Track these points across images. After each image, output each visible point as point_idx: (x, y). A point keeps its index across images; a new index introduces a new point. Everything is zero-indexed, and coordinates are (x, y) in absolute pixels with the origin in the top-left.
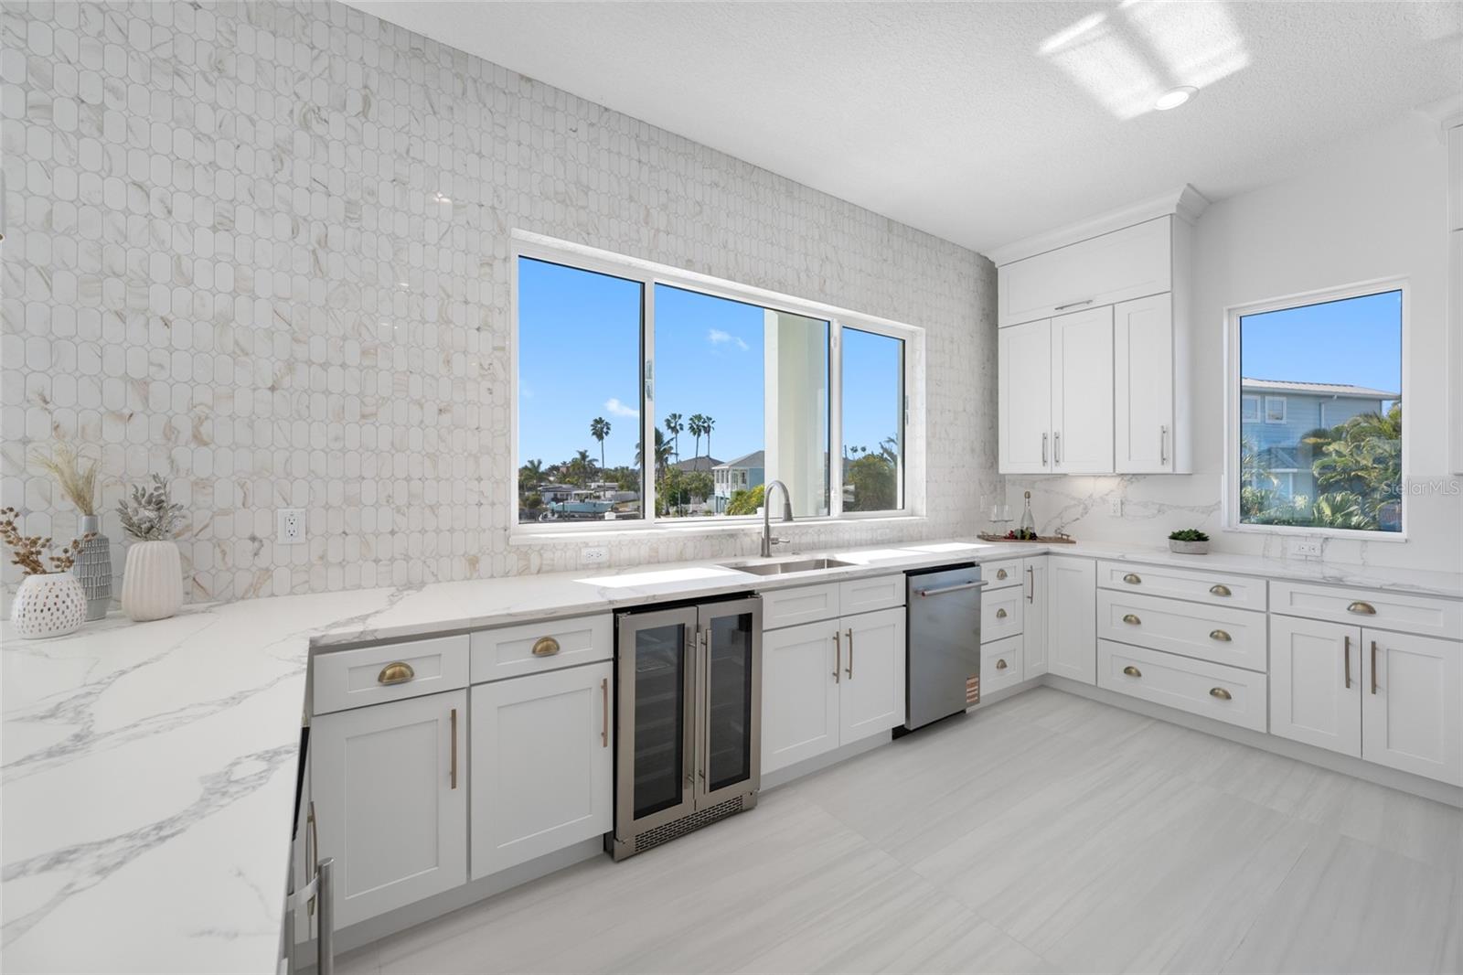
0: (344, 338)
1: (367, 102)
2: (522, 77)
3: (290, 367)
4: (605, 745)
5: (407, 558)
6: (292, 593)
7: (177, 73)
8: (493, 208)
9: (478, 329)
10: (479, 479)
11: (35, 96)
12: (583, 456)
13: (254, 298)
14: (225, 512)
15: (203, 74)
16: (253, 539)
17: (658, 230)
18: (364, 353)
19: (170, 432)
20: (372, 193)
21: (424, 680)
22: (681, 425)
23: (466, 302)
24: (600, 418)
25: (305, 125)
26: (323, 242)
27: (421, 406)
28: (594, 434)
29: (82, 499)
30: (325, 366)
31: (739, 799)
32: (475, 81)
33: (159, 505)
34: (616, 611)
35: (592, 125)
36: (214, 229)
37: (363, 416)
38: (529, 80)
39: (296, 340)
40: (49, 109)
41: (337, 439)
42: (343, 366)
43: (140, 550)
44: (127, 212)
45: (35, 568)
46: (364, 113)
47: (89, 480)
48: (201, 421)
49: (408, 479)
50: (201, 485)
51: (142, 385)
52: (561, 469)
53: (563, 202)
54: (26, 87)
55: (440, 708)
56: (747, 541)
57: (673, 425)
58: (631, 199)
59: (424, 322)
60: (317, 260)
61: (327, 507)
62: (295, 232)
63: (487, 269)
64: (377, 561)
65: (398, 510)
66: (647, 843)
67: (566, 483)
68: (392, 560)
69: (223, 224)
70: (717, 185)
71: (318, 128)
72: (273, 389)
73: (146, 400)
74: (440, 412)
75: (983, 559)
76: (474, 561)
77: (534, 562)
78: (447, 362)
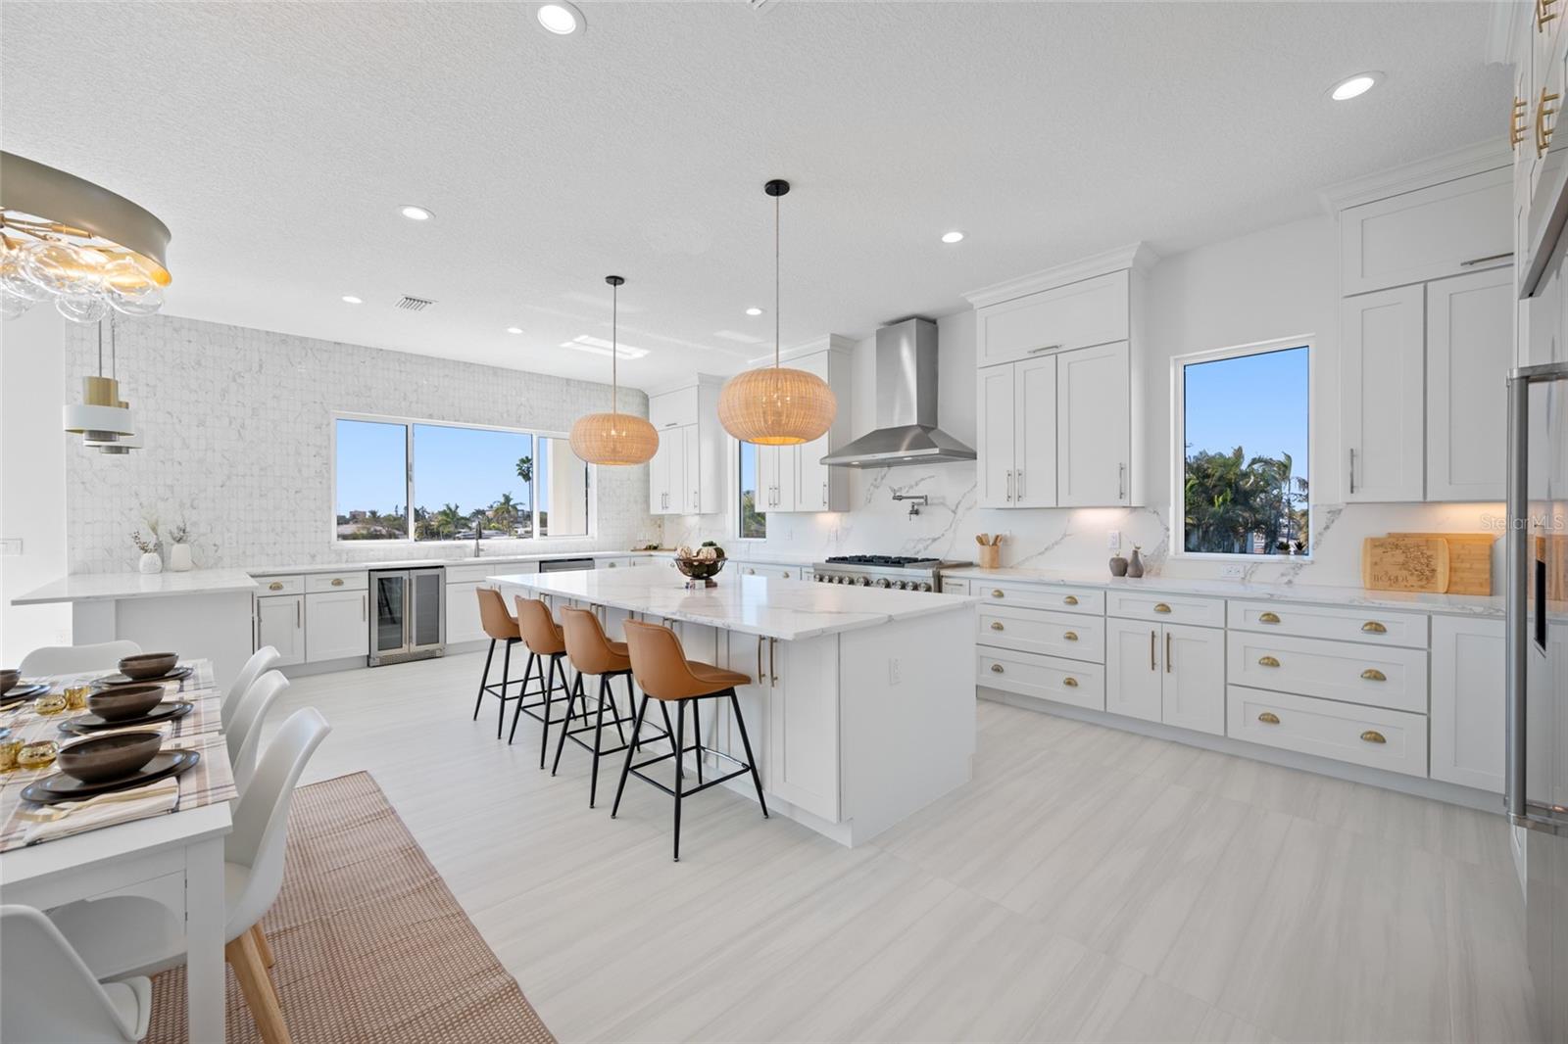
0: (252, 464)
1: (261, 366)
2: (335, 343)
3: (229, 477)
4: (364, 620)
5: (281, 554)
6: (231, 567)
7: (183, 368)
9: (315, 456)
11: (133, 386)
12: (507, 499)
13: (214, 451)
14: (204, 535)
15: (193, 367)
16: (215, 545)
17: (411, 402)
18: (261, 469)
19: (182, 505)
20: (264, 404)
21: (287, 590)
23: (308, 445)
24: (527, 458)
25: (234, 380)
26: (243, 426)
27: (288, 491)
28: (520, 474)
29: (154, 530)
30: (244, 476)
31: (434, 651)
32: (311, 349)
33: (184, 531)
34: (370, 571)
35: (373, 358)
36: (198, 426)
37: (261, 496)
38: (339, 344)
39: (231, 467)
40: (137, 390)
41: (250, 505)
42: (252, 475)
43: (177, 547)
44: (165, 423)
45: (146, 551)
46: (260, 371)
47: (157, 523)
48: (193, 500)
49: (282, 521)
50: (194, 524)
51: (171, 487)
52: (487, 513)
53: (357, 396)
54: (129, 383)
55: (294, 599)
56: (468, 550)
58: (395, 389)
59: (288, 455)
60: (240, 434)
61: (246, 533)
62: (231, 423)
63: (318, 430)
64: (268, 555)
65: (277, 534)
66: (386, 662)
67: (490, 529)
68: (275, 555)
69: (201, 424)
70: (447, 376)
71: (239, 381)
72: (222, 486)
73: (172, 493)
74: (296, 492)
75: (599, 558)
76: (313, 557)
77: (344, 557)
78: (300, 471)
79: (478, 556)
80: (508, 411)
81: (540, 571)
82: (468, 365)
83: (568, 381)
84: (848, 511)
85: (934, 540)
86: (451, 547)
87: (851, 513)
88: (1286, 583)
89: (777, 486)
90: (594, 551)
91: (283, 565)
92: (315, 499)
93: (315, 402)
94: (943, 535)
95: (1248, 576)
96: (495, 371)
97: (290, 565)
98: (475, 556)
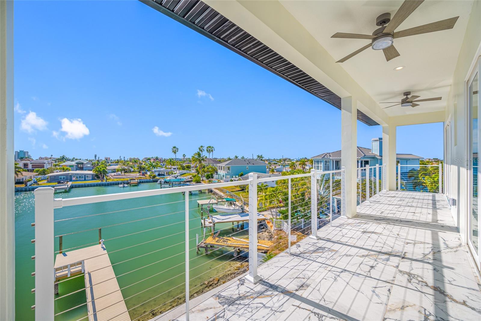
22: (204, 149)
57: (201, 149)
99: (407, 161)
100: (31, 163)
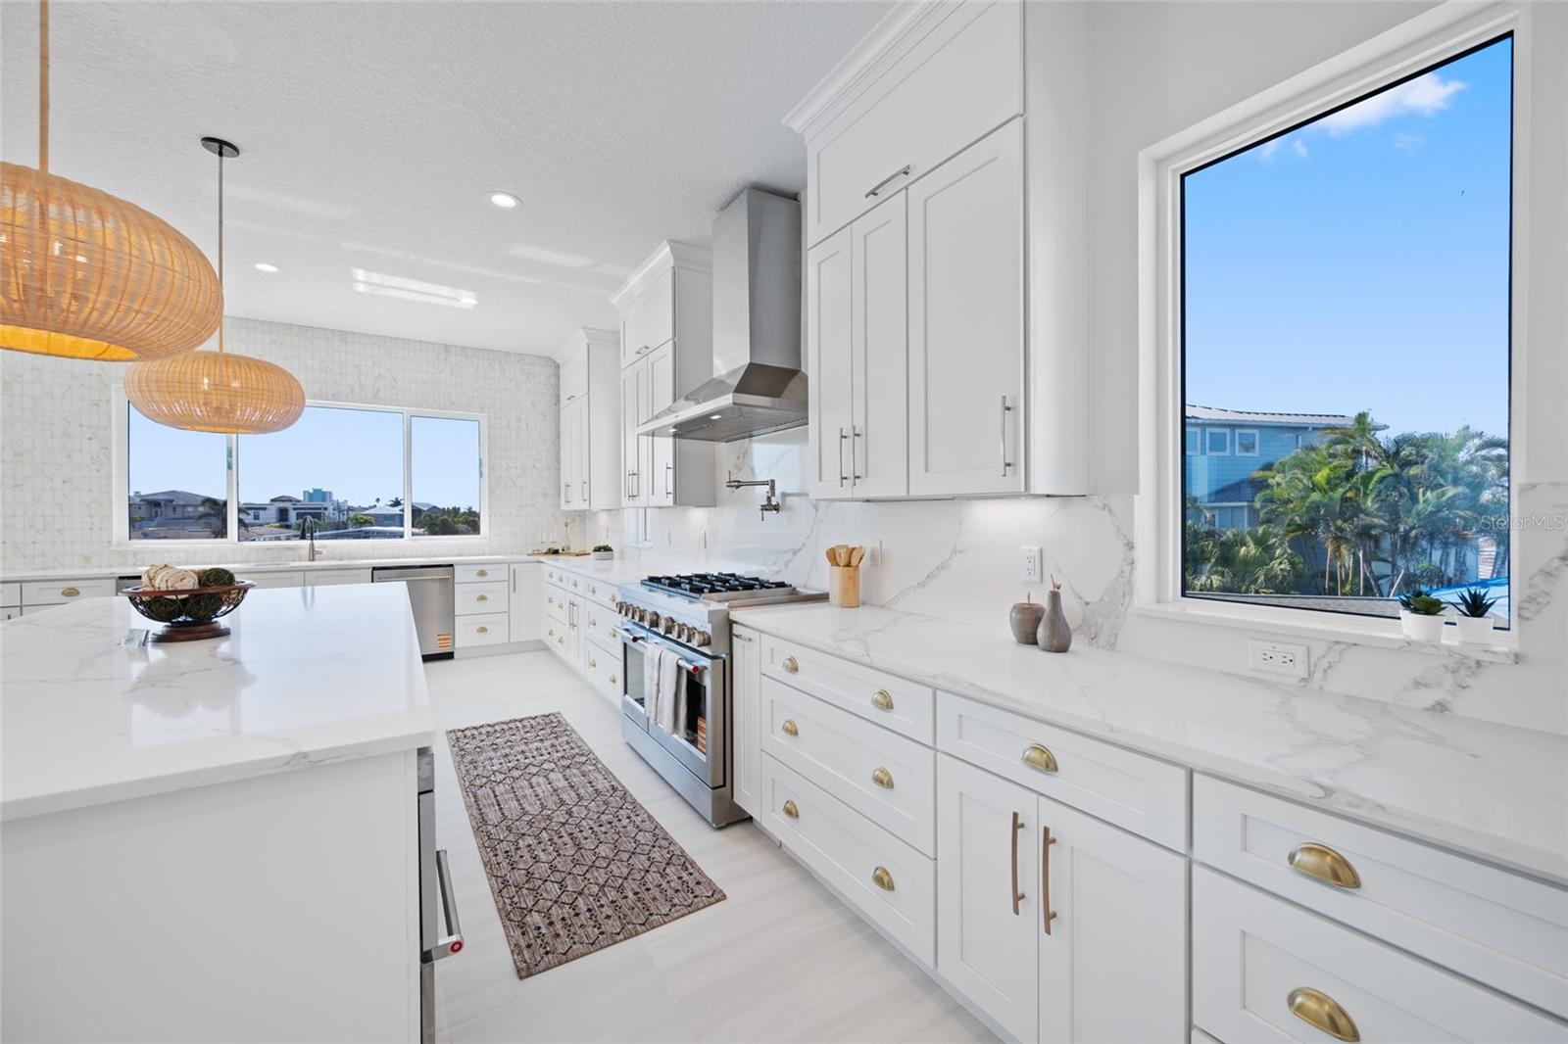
5: (43, 555)
8: (99, 375)
9: (90, 439)
10: (91, 517)
18: (15, 455)
27: (52, 481)
34: (120, 578)
49: (44, 516)
59: (52, 437)
63: (95, 407)
64: (24, 557)
65: (38, 532)
68: (34, 557)
70: (275, 342)
74: (64, 482)
75: (459, 564)
76: (87, 559)
77: (131, 560)
78: (69, 457)
79: (313, 560)
80: (361, 384)
81: (372, 581)
82: (305, 329)
83: (447, 347)
84: (715, 506)
85: (796, 552)
86: (279, 548)
87: (718, 508)
88: (1433, 709)
89: (635, 472)
90: (484, 554)
91: (45, 568)
92: (90, 490)
93: (90, 375)
94: (804, 545)
95: (1318, 676)
96: (343, 335)
97: (54, 568)
98: (310, 560)
99: (1297, 437)
100: (294, 509)
